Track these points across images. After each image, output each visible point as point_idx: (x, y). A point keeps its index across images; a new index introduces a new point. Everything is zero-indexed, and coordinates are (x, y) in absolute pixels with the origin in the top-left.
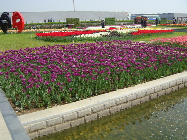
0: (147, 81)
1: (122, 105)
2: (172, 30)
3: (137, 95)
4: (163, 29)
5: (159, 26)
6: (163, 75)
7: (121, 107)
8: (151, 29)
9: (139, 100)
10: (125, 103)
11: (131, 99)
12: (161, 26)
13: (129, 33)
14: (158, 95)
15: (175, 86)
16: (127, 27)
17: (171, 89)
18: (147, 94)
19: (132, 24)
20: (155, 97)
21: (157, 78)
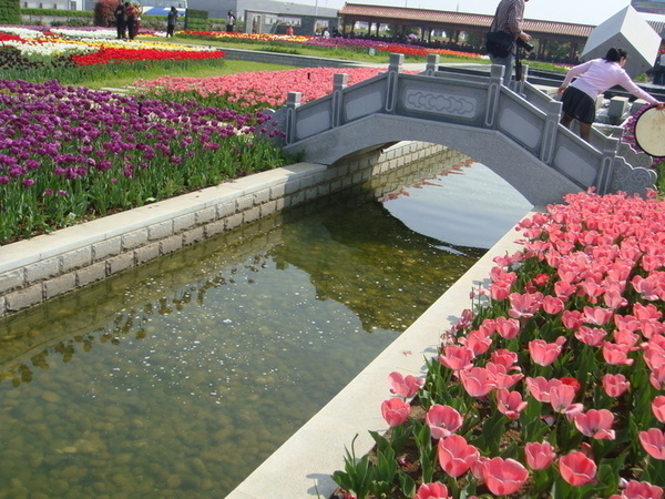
0: (98, 215)
1: (9, 297)
2: (220, 54)
3: (61, 260)
4: (187, 49)
5: (178, 36)
6: (154, 196)
7: (6, 303)
8: (148, 46)
9: (72, 276)
10: (19, 288)
11: (39, 276)
12: (185, 37)
13: (62, 58)
14: (135, 260)
15: (193, 227)
16: (61, 35)
17: (179, 238)
18: (97, 256)
19: (84, 26)
20: (125, 266)
21: (135, 205)
